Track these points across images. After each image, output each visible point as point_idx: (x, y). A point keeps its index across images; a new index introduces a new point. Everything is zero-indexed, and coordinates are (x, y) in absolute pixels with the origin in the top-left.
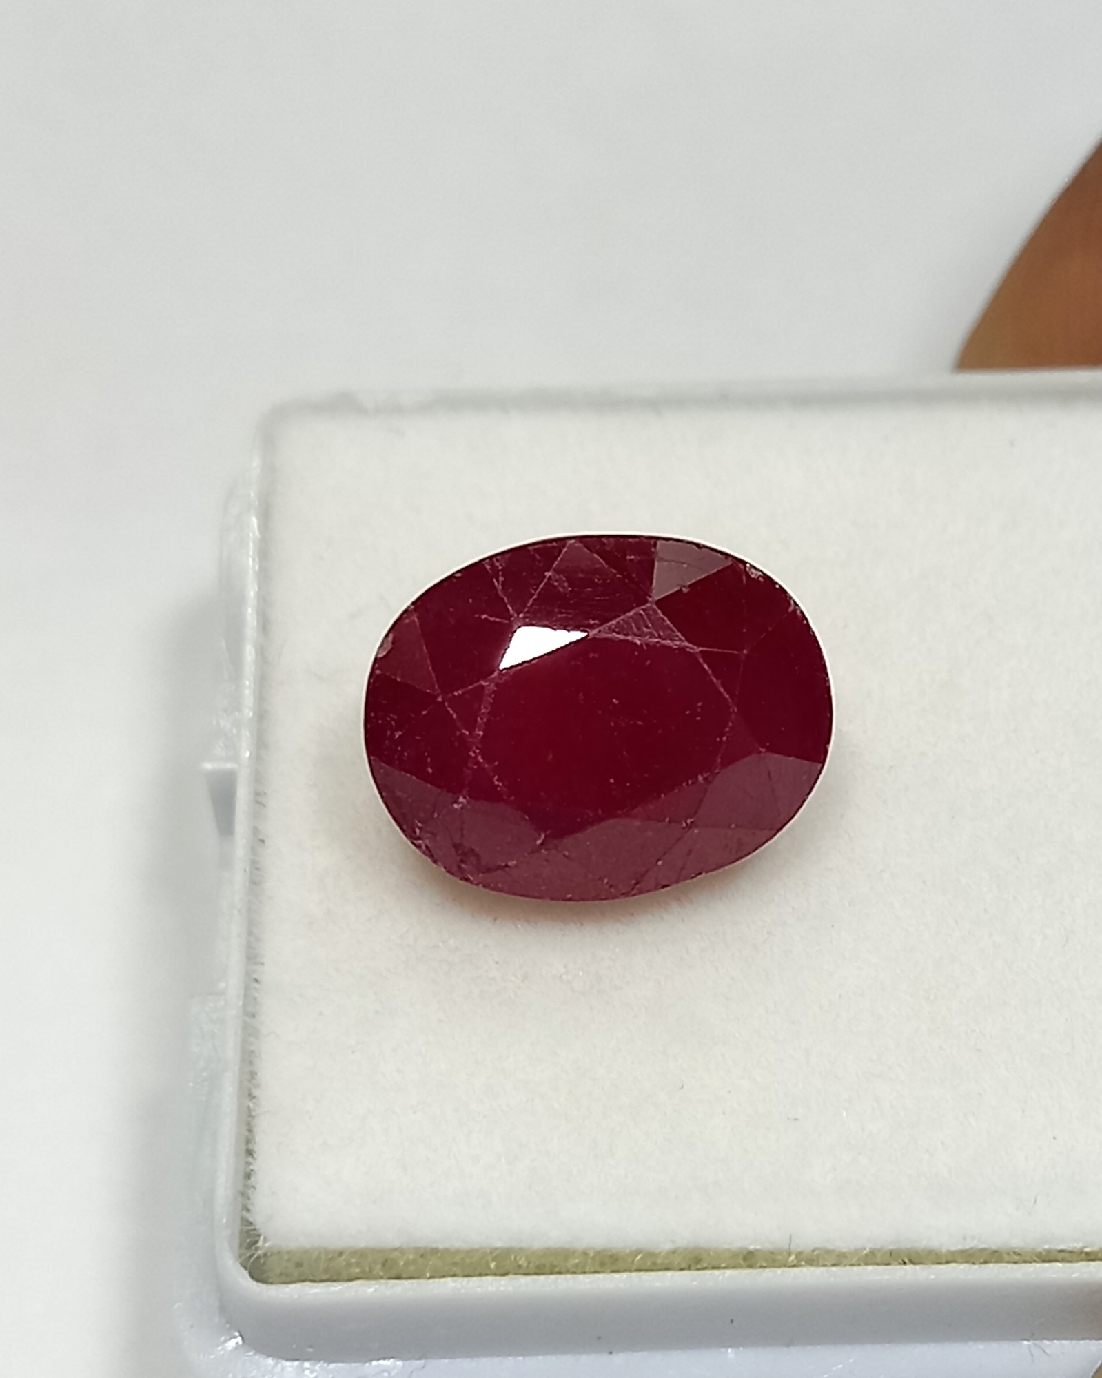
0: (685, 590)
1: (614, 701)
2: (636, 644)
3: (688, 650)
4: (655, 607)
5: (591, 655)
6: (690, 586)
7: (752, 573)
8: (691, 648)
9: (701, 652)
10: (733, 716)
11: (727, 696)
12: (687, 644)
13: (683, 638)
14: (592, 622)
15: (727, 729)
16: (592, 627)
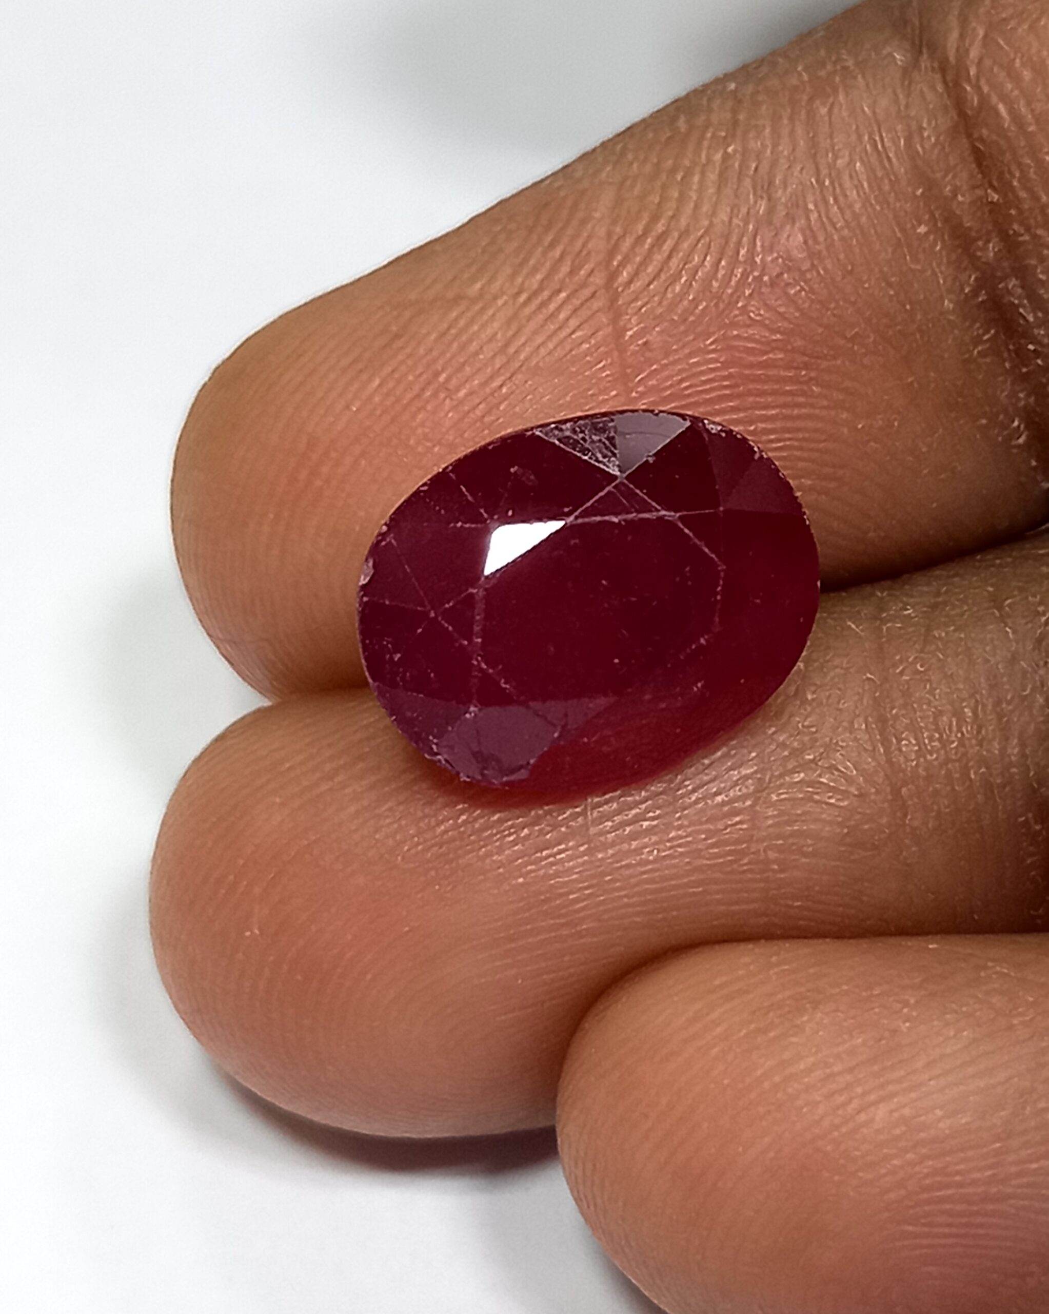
0: (651, 460)
1: (604, 582)
2: (614, 523)
3: (666, 518)
4: (625, 481)
5: (572, 542)
6: (655, 455)
7: (712, 429)
8: (669, 516)
9: (680, 517)
10: (722, 574)
11: (713, 556)
12: (663, 513)
13: (659, 508)
14: (566, 510)
15: (719, 588)
16: (568, 514)
